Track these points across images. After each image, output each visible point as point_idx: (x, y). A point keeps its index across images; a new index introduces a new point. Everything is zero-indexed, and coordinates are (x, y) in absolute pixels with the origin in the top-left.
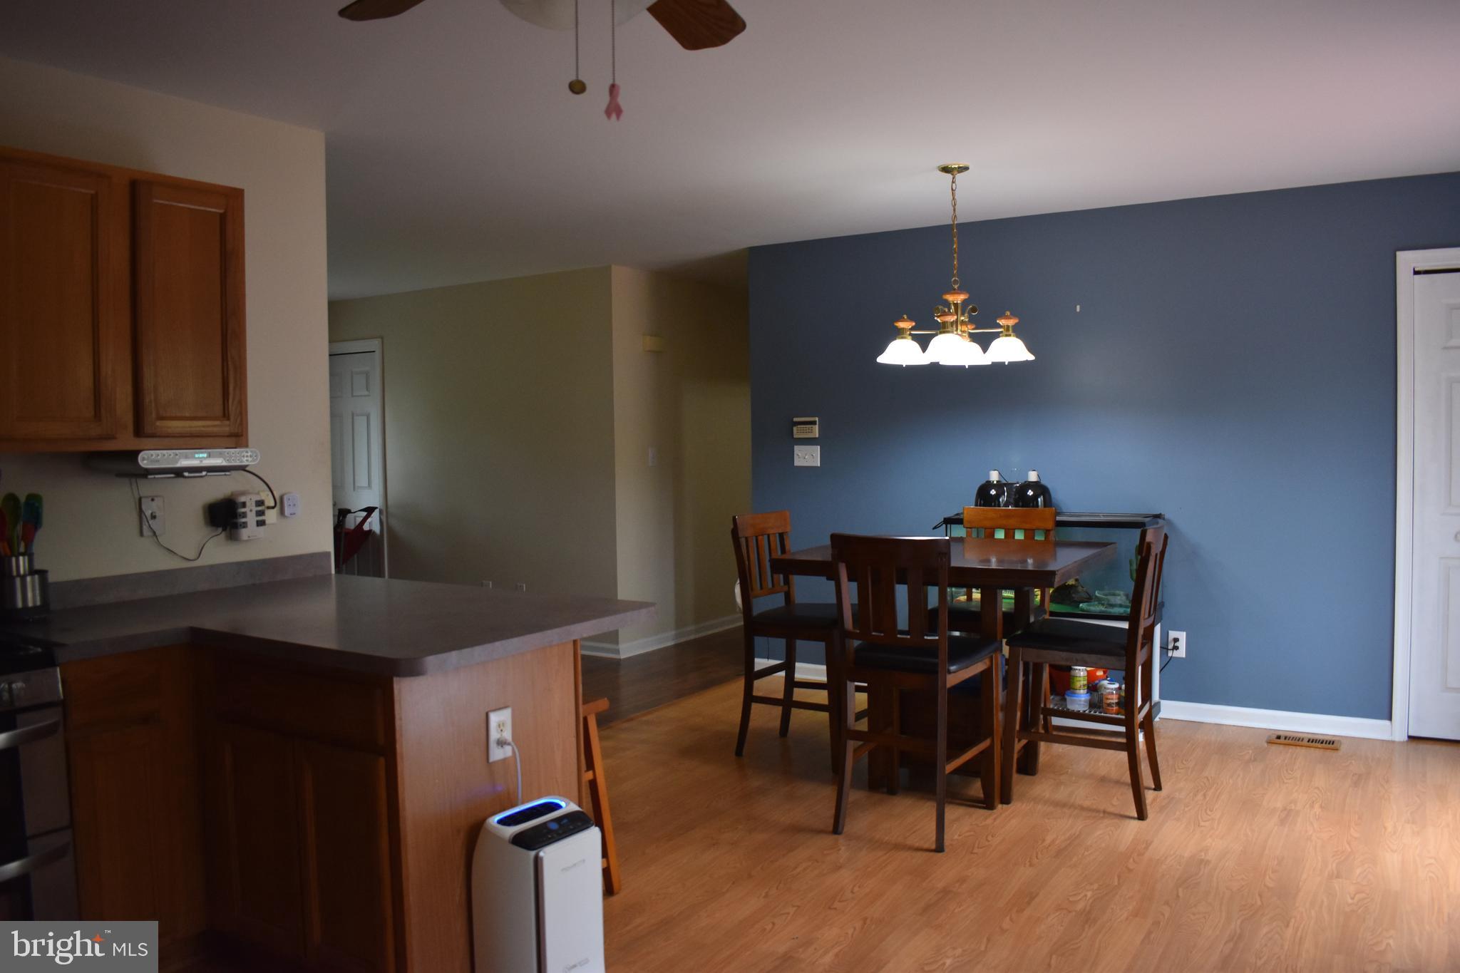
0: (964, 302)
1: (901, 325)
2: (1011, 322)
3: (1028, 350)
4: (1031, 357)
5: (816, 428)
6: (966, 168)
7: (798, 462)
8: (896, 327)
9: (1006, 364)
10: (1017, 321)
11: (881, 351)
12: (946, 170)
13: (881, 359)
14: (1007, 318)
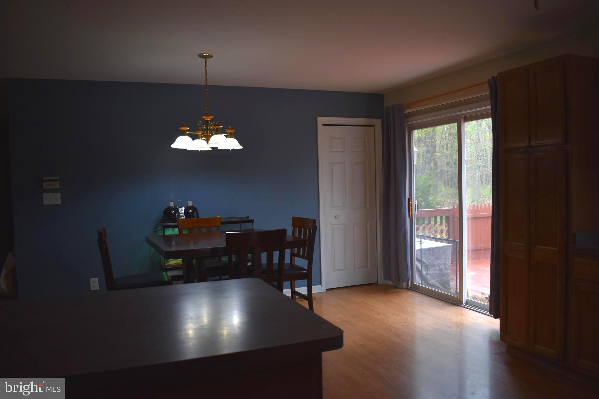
0: (212, 119)
1: (183, 128)
2: (232, 131)
3: (240, 144)
4: (241, 147)
5: (58, 183)
6: (212, 57)
7: (45, 203)
8: (180, 130)
9: (230, 150)
10: (234, 131)
11: (173, 142)
12: (201, 56)
13: (173, 146)
14: (230, 129)
